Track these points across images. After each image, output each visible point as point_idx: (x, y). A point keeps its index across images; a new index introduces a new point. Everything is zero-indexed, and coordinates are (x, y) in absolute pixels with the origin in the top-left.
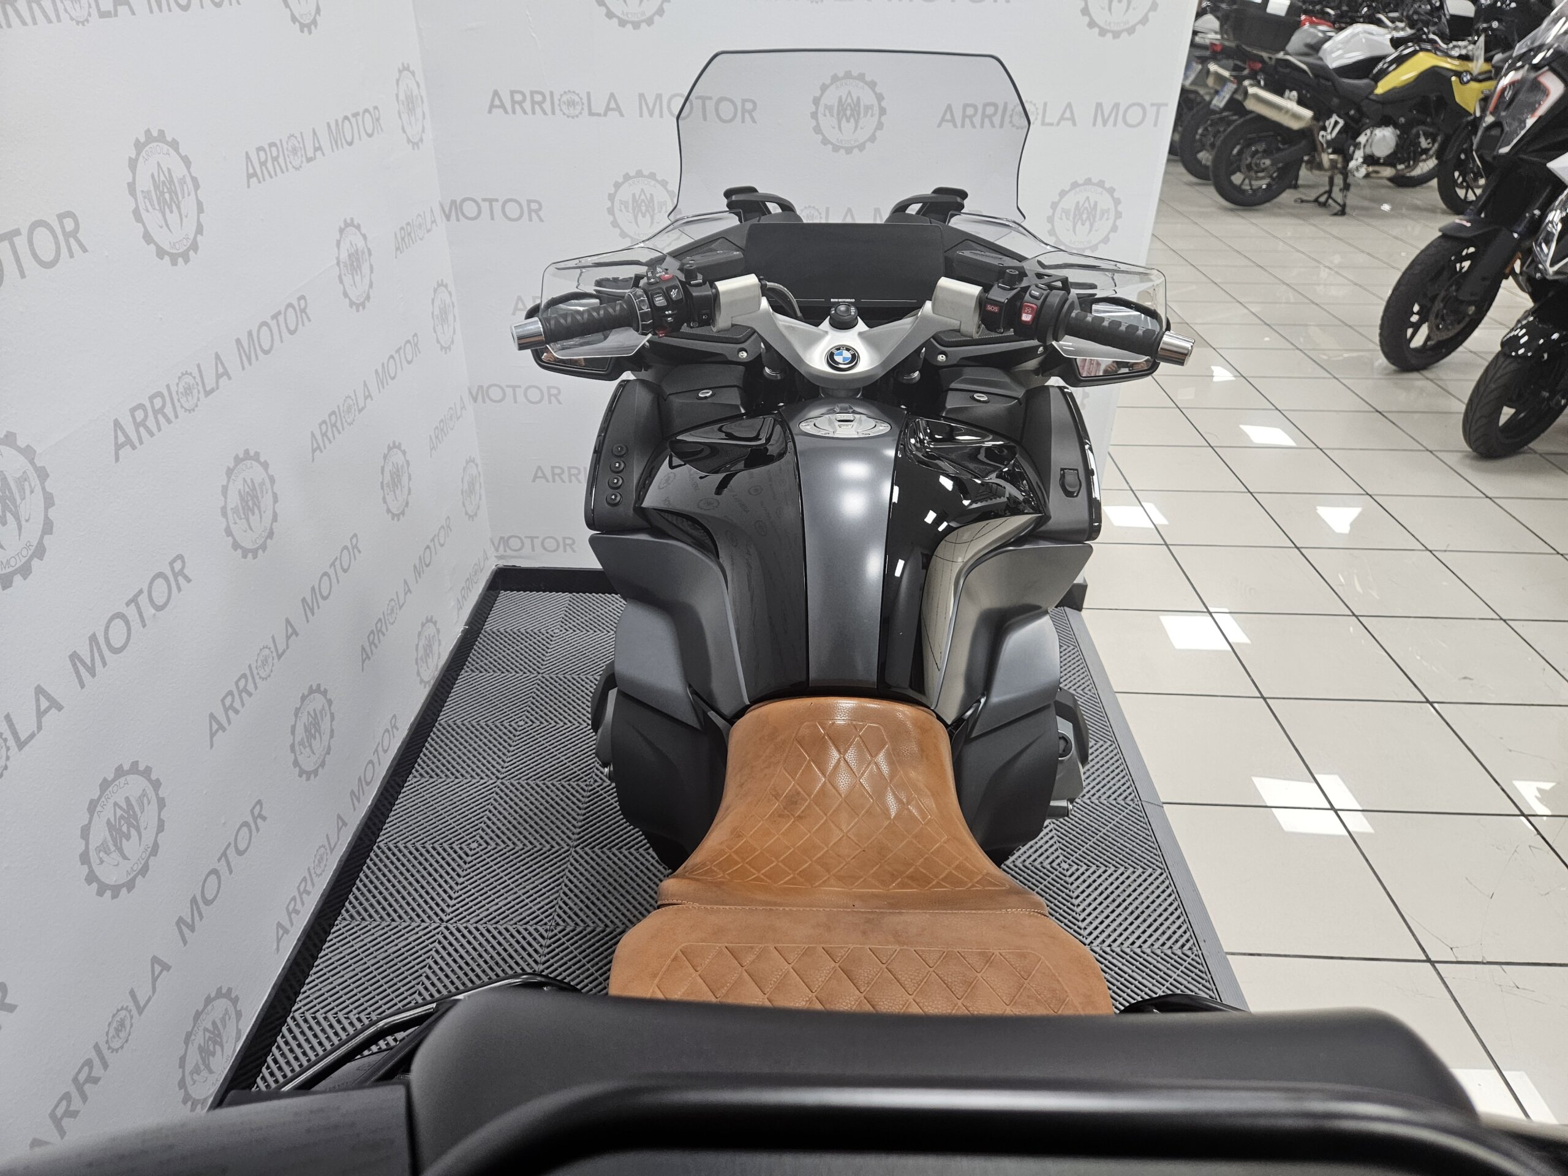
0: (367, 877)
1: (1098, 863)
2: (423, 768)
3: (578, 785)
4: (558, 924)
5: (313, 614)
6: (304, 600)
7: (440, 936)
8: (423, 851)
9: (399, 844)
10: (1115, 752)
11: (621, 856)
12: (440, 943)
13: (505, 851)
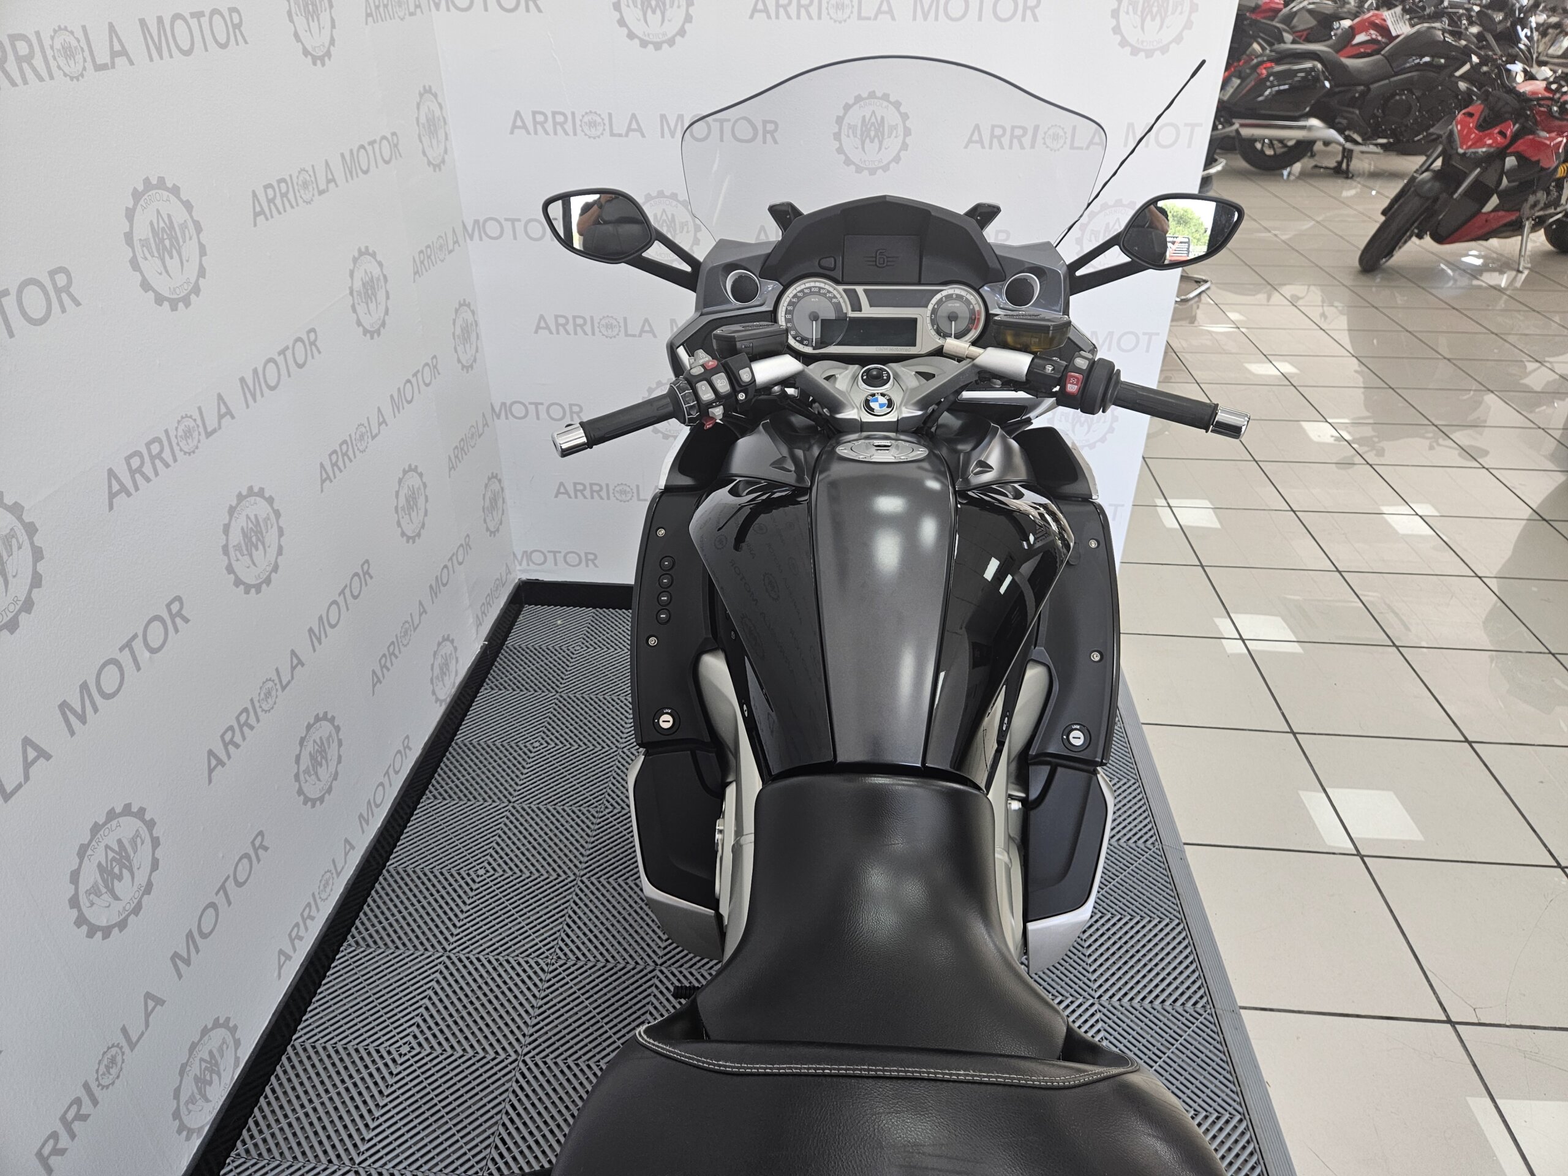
0: (374, 901)
2: (436, 789)
3: (588, 811)
4: (559, 958)
5: (320, 643)
6: (311, 630)
7: (441, 967)
8: (431, 876)
9: (408, 869)
10: (1138, 791)
11: (626, 887)
12: (441, 973)
13: (511, 878)
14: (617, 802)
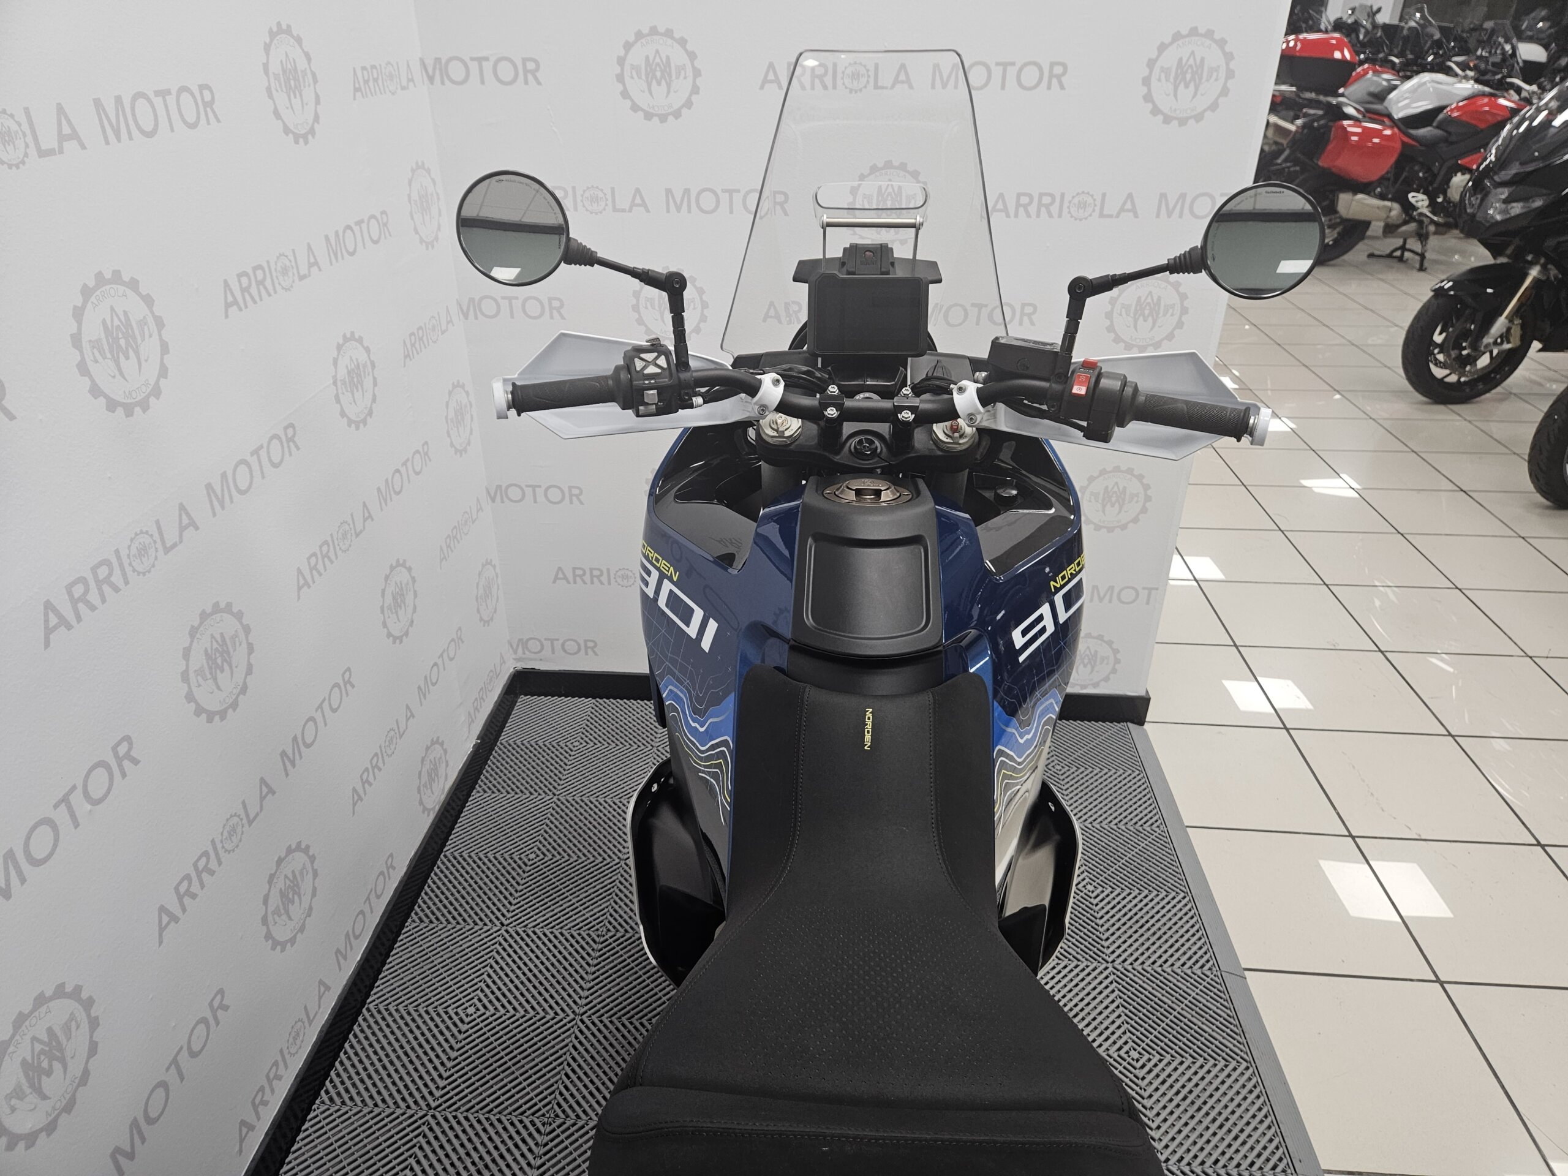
0: (352, 1047)
1: (1173, 1052)
2: (423, 910)
3: (589, 935)
4: (557, 1116)
5: (294, 766)
6: (284, 754)
7: (425, 1128)
8: (415, 1015)
9: (390, 1007)
10: (1189, 906)
11: (631, 1027)
12: (425, 1136)
13: (504, 1018)
14: (620, 924)
